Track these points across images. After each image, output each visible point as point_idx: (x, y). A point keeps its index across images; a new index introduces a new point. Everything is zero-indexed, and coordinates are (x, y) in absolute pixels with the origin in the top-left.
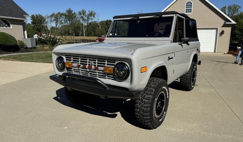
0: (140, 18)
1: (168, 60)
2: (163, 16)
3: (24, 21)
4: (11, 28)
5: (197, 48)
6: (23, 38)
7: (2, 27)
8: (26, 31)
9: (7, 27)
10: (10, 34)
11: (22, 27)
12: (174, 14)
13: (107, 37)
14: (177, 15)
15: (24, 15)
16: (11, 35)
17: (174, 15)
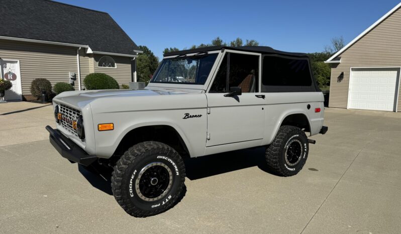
0: (188, 55)
1: (185, 118)
2: (210, 53)
3: (133, 58)
4: (116, 67)
5: (308, 104)
6: (131, 81)
7: (104, 66)
8: (136, 72)
9: (110, 66)
10: (111, 76)
11: (130, 67)
12: (220, 50)
13: (151, 82)
14: (226, 51)
15: (135, 51)
16: (112, 78)
17: (220, 52)
